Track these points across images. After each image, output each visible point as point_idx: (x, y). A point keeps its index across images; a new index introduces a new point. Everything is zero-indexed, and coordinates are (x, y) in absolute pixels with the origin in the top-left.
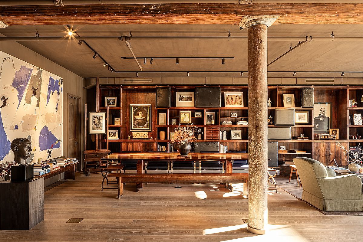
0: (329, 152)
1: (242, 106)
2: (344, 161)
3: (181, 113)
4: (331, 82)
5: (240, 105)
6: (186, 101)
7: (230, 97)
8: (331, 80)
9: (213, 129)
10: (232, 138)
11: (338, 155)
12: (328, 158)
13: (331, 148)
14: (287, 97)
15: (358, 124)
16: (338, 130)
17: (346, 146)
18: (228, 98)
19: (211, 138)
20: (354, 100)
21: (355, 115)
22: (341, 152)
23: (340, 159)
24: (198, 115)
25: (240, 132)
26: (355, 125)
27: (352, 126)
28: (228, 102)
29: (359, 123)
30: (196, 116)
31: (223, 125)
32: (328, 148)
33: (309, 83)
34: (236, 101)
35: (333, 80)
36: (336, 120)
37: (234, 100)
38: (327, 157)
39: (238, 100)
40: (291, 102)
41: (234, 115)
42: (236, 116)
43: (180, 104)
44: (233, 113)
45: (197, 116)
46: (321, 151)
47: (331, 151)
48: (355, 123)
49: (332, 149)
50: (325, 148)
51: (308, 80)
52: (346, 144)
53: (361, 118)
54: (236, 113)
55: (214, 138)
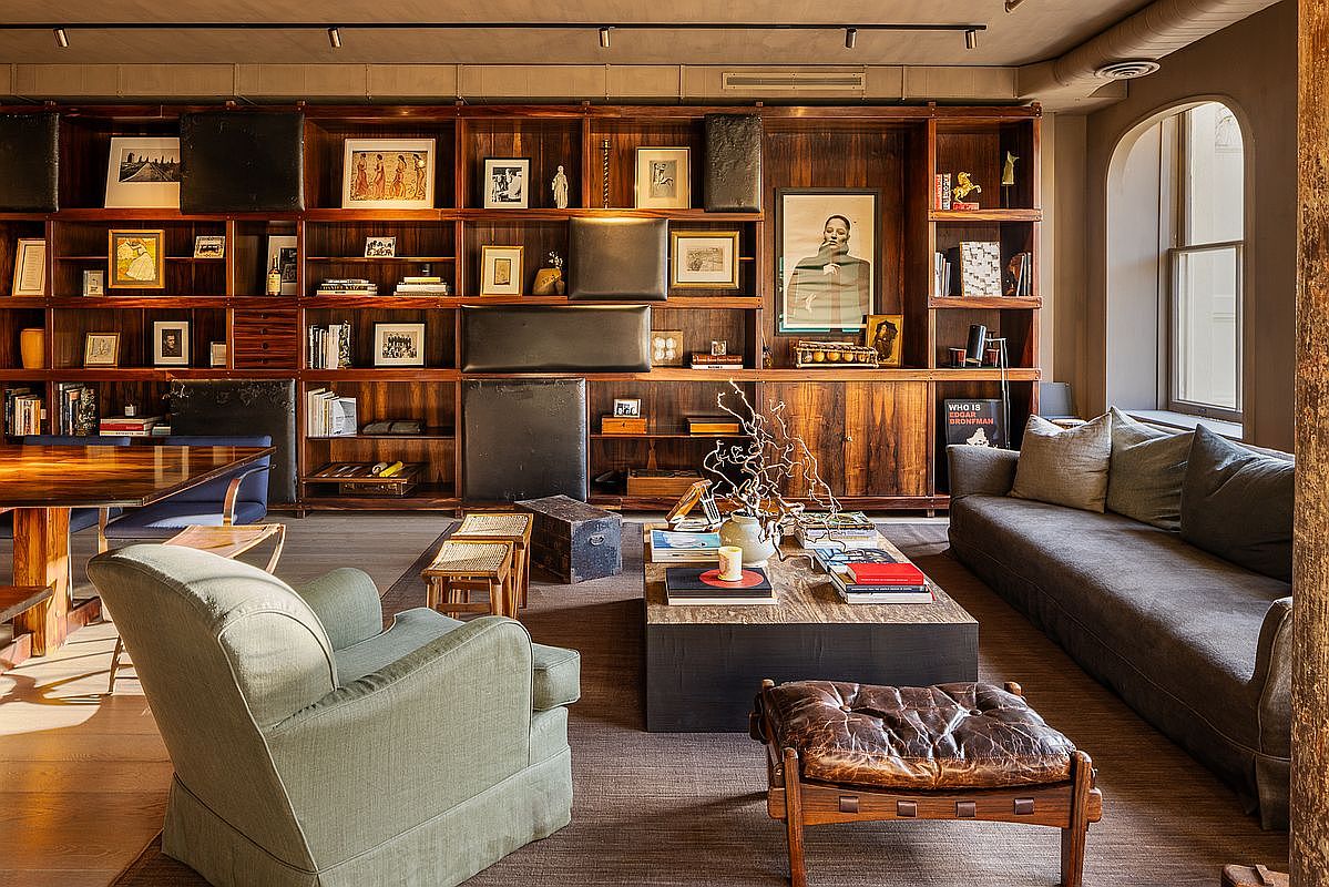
0: (837, 430)
1: (428, 203)
2: (910, 472)
3: (115, 241)
4: (851, 87)
5: (414, 201)
6: (156, 180)
7: (371, 163)
8: (851, 75)
9: (266, 315)
10: (379, 360)
11: (882, 442)
12: (832, 459)
13: (851, 408)
14: (654, 165)
15: (980, 294)
16: (898, 322)
17: (924, 398)
18: (361, 168)
19: (259, 359)
20: (963, 177)
21: (969, 249)
22: (898, 432)
23: (893, 464)
24: (207, 249)
25: (416, 332)
26: (968, 299)
27: (955, 302)
28: (361, 188)
29: (989, 290)
30: (198, 255)
31: (324, 299)
32: (834, 409)
33: (743, 91)
34: (398, 181)
35: (857, 75)
36: (902, 273)
37: (390, 177)
38: (827, 454)
39: (409, 175)
40: (673, 188)
41: (381, 247)
42: (389, 252)
43: (123, 195)
44: (378, 240)
45: (203, 256)
46: (802, 423)
47: (848, 424)
48: (966, 288)
49: (854, 415)
50: (820, 410)
51: (737, 75)
52: (924, 391)
53: (997, 263)
54: (390, 240)
55: (273, 359)
